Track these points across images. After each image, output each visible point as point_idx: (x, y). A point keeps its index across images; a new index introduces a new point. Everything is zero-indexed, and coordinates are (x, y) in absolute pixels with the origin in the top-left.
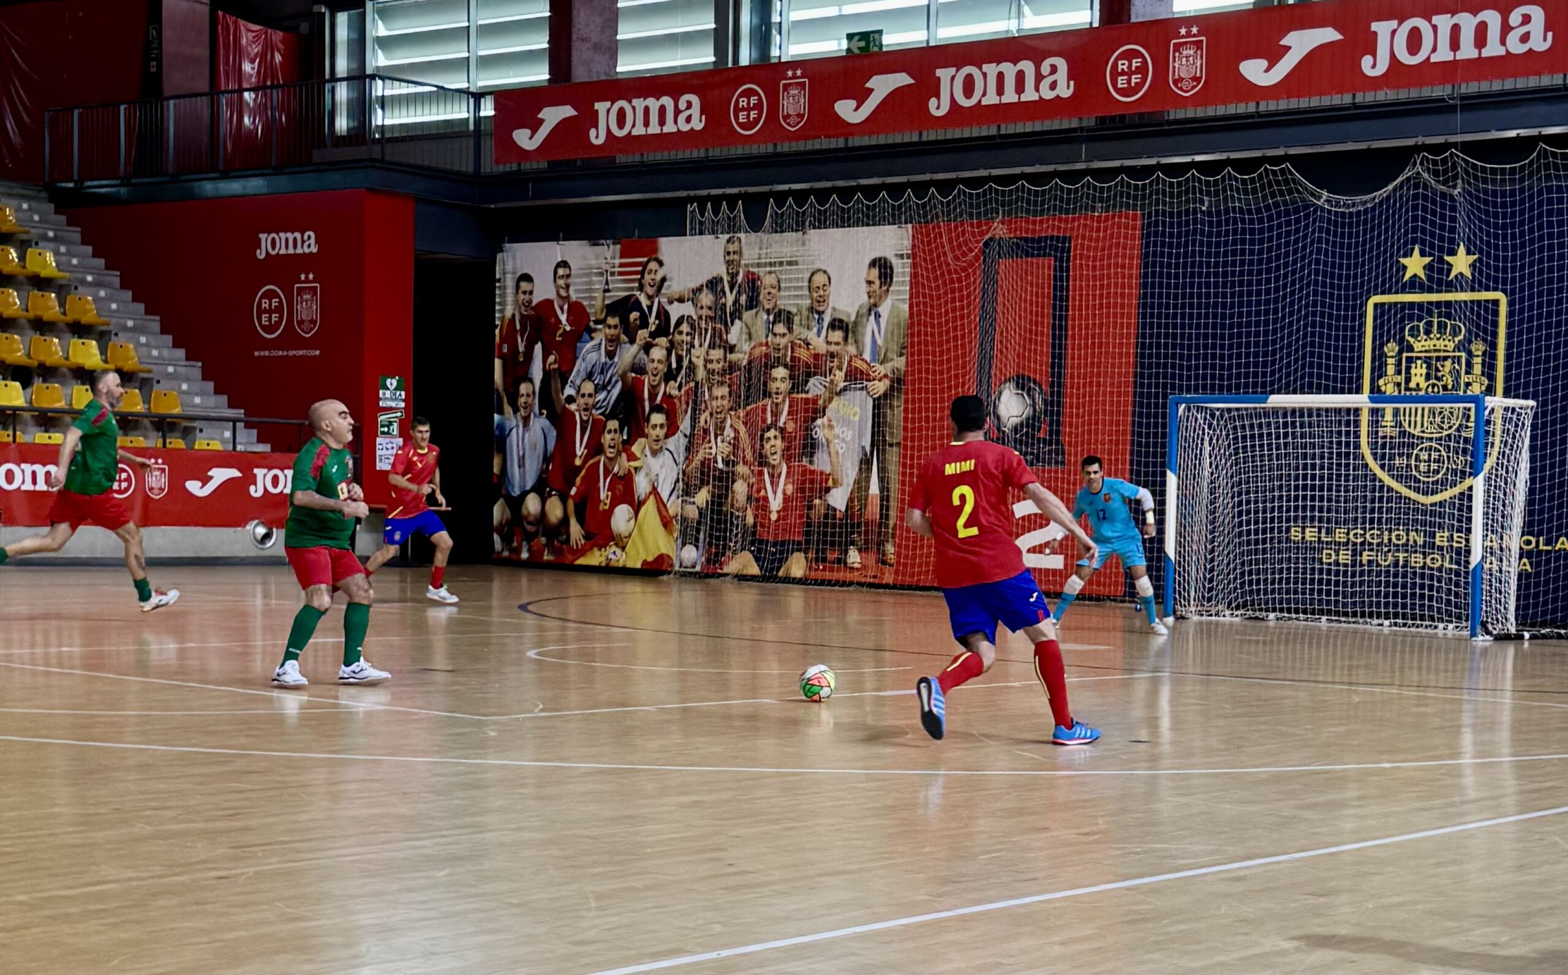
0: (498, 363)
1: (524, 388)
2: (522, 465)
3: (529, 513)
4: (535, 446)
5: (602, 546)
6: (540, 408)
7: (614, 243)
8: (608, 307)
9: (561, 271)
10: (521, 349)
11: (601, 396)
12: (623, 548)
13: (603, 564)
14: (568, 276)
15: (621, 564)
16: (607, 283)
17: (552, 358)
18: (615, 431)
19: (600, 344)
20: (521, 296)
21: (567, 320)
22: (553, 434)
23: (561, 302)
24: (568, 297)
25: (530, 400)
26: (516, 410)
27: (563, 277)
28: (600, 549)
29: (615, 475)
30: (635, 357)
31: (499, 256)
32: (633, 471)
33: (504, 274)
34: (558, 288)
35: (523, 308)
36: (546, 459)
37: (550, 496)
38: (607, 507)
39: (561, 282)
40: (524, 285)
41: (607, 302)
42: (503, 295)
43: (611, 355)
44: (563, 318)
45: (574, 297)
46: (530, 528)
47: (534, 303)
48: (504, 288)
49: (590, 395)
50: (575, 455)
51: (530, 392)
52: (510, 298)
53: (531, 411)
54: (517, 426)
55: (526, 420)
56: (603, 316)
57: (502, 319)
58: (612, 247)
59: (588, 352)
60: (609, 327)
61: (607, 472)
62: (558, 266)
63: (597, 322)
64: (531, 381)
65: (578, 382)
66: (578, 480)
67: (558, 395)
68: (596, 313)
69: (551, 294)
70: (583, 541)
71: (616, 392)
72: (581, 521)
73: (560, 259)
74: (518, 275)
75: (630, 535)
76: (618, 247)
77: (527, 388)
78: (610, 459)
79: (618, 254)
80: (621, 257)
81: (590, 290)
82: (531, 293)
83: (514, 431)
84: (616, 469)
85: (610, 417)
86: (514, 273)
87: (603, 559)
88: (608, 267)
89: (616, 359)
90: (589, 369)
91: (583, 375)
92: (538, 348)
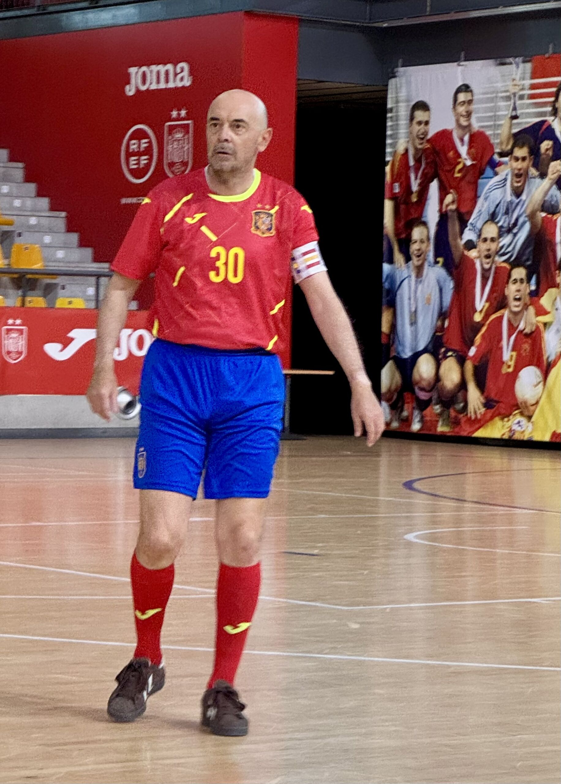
0: (388, 206)
1: (417, 233)
2: (414, 323)
3: (421, 376)
4: (428, 300)
5: (505, 415)
6: (437, 255)
7: (524, 62)
8: (515, 135)
9: (462, 97)
10: (415, 187)
11: (506, 240)
12: (529, 418)
13: (506, 437)
14: (470, 102)
15: (526, 437)
16: (515, 109)
17: (449, 198)
18: (522, 281)
19: (505, 180)
20: (416, 128)
21: (468, 153)
22: (450, 285)
23: (460, 132)
24: (469, 126)
25: (424, 246)
26: (408, 259)
27: (464, 102)
28: (502, 419)
29: (521, 332)
30: (546, 193)
31: (392, 83)
32: (541, 327)
33: (397, 102)
34: (458, 116)
35: (417, 141)
36: (442, 315)
37: (445, 357)
38: (511, 370)
39: (462, 109)
40: (420, 115)
41: (515, 131)
42: (396, 127)
43: (518, 193)
44: (463, 150)
45: (476, 126)
46: (423, 396)
47: (430, 136)
48: (397, 119)
49: (493, 240)
50: (475, 311)
51: (424, 237)
52: (403, 131)
53: (425, 260)
54: (409, 276)
55: (419, 270)
56: (509, 147)
57: (394, 154)
58: (521, 66)
59: (491, 190)
60: (517, 159)
61: (512, 328)
62: (459, 91)
63: (502, 155)
64: (425, 224)
65: (479, 225)
66: (478, 339)
67: (455, 240)
68: (501, 143)
69: (449, 124)
70: (483, 410)
71: (523, 235)
72: (481, 385)
73: (461, 83)
74: (413, 103)
75: (537, 403)
76: (529, 66)
77: (421, 233)
78: (516, 314)
79: (528, 75)
80: (532, 78)
81: (495, 118)
82: (427, 123)
83: (406, 283)
84: (521, 326)
85: (516, 263)
86: (408, 101)
87: (506, 430)
88: (516, 89)
89: (524, 197)
90: (492, 210)
91: (485, 216)
92: (434, 186)
